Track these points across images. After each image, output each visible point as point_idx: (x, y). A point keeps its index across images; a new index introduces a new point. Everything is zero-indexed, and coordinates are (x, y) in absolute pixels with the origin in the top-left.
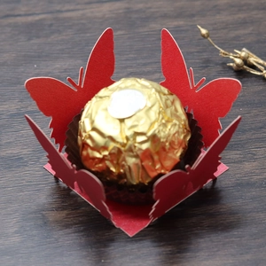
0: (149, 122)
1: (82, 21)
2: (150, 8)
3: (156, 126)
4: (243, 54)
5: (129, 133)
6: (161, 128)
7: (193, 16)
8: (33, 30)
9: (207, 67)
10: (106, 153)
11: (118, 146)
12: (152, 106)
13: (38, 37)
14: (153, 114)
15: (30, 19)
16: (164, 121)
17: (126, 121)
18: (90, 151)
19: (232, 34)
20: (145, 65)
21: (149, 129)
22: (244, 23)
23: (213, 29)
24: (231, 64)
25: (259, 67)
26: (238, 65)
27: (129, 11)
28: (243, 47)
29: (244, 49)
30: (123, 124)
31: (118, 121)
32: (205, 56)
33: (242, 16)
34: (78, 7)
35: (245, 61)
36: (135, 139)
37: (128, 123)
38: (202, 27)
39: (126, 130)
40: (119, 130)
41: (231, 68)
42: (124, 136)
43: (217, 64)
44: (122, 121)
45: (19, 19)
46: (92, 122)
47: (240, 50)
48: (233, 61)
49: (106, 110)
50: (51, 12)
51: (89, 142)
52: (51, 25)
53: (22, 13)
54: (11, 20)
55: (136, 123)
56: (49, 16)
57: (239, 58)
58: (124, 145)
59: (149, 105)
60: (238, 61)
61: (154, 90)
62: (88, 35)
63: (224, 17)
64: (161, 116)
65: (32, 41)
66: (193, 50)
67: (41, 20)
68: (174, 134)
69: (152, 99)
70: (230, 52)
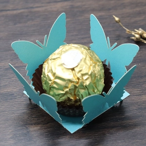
1: (46, 13)
2: (84, 5)
7: (110, 9)
8: (17, 19)
9: (119, 39)
15: (15, 12)
19: (133, 20)
20: (83, 38)
22: (139, 14)
23: (122, 17)
24: (133, 38)
26: (137, 38)
27: (72, 7)
28: (139, 27)
29: (140, 29)
32: (118, 33)
33: (138, 9)
34: (43, 5)
35: (141, 36)
38: (116, 17)
41: (133, 40)
43: (125, 38)
45: (8, 12)
47: (138, 29)
48: (134, 36)
50: (27, 8)
52: (27, 16)
53: (10, 9)
54: (4, 13)
57: (138, 34)
60: (137, 36)
62: (49, 21)
63: (128, 10)
65: (17, 25)
66: (110, 30)
67: (21, 13)
70: (132, 31)
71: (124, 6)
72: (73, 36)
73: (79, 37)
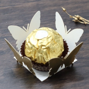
0: (47, 42)
3: (50, 44)
5: (40, 45)
10: (31, 51)
11: (35, 49)
14: (50, 40)
16: (53, 43)
18: (27, 49)
21: (47, 45)
25: (83, 20)
31: (37, 40)
37: (40, 41)
40: (37, 43)
42: (38, 46)
44: (38, 40)
56: (11, 7)
58: (37, 49)
59: (49, 36)
61: (52, 32)
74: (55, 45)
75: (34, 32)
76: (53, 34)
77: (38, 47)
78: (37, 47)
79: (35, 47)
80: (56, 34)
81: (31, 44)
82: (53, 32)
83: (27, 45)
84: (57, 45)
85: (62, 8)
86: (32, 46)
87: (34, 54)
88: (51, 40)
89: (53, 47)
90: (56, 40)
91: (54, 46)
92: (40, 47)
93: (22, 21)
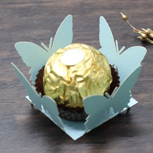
0: (85, 69)
1: (54, 9)
2: (96, 3)
3: (89, 72)
4: (147, 31)
5: (73, 75)
6: (92, 73)
8: (24, 12)
9: (125, 38)
10: (58, 87)
11: (65, 83)
12: (88, 60)
13: (26, 16)
14: (88, 65)
15: (23, 5)
16: (94, 70)
17: (71, 68)
18: (49, 85)
21: (85, 74)
24: (140, 37)
26: (143, 38)
30: (69, 70)
31: (66, 68)
32: (125, 32)
36: (75, 79)
38: (124, 14)
39: (71, 73)
41: (139, 39)
43: (131, 37)
44: (68, 67)
45: (17, 6)
46: (51, 68)
48: (141, 35)
49: (60, 60)
51: (48, 79)
52: (35, 10)
53: (19, 2)
54: (12, 6)
55: (77, 69)
56: (35, 4)
58: (69, 82)
59: (86, 59)
60: (144, 35)
61: (90, 51)
62: (56, 16)
64: (93, 67)
65: (23, 18)
68: (101, 78)
69: (88, 56)
70: (139, 30)
71: (136, 6)
72: (78, 32)
73: (84, 33)
74: (98, 73)
75: (58, 53)
76: (92, 53)
77: (70, 80)
78: (67, 79)
79: (65, 80)
80: (97, 54)
81: (56, 75)
82: (92, 51)
83: (49, 77)
84: (102, 72)
85: (122, 14)
86: (59, 78)
87: (63, 93)
88: (91, 66)
89: (96, 77)
90: (98, 65)
91: (97, 75)
92: (73, 79)
93: (49, 31)
